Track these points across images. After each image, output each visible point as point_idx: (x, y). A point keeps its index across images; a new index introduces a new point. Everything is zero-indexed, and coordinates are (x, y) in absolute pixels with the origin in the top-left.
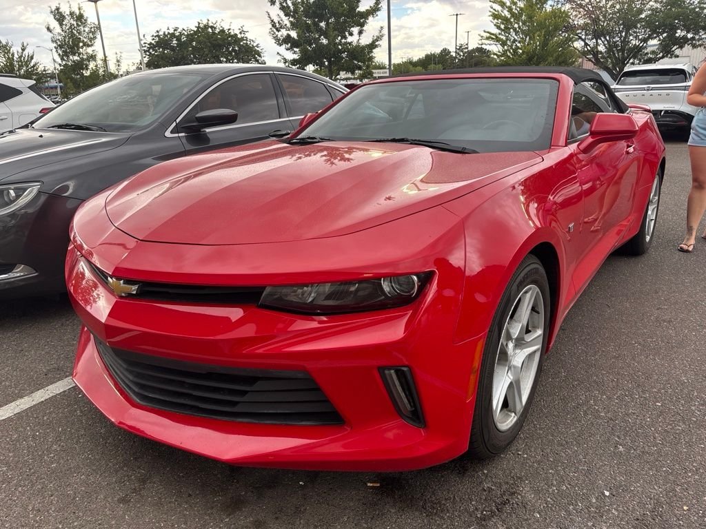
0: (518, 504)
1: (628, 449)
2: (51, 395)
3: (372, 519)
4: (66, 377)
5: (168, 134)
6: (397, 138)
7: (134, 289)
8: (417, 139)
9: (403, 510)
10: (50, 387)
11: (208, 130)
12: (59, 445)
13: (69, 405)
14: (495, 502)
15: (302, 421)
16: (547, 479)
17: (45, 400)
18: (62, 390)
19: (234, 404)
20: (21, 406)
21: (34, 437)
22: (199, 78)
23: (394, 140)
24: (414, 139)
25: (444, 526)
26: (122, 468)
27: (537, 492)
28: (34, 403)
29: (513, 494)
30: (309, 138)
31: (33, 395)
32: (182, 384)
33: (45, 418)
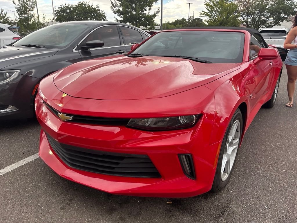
0: (230, 212)
1: (273, 189)
2: (27, 162)
3: (170, 217)
4: (33, 155)
5: (74, 50)
6: (177, 56)
7: (71, 118)
8: (186, 56)
10: (26, 159)
11: (91, 49)
12: (32, 184)
13: (35, 167)
14: (221, 211)
15: (142, 176)
16: (241, 201)
17: (24, 164)
18: (31, 160)
19: (113, 168)
20: (14, 167)
21: (21, 180)
22: (87, 27)
23: (175, 57)
24: (184, 56)
26: (61, 194)
27: (238, 206)
28: (19, 166)
29: (228, 207)
30: (137, 54)
31: (19, 162)
32: (90, 159)
33: (25, 172)
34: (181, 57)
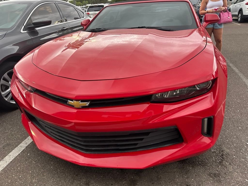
0: (226, 154)
1: (242, 127)
2: (14, 157)
4: (15, 148)
5: (22, 31)
7: (87, 104)
9: (194, 167)
10: (10, 154)
11: (37, 29)
12: (36, 179)
13: (26, 160)
14: (220, 156)
16: (228, 143)
17: (13, 160)
18: (17, 154)
19: (136, 144)
20: (2, 166)
21: (19, 178)
22: (26, 5)
25: (211, 169)
27: (229, 148)
28: (8, 163)
29: (222, 151)
30: (97, 29)
31: (4, 159)
33: (19, 169)
34: (145, 27)
